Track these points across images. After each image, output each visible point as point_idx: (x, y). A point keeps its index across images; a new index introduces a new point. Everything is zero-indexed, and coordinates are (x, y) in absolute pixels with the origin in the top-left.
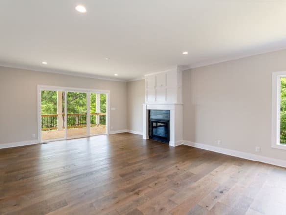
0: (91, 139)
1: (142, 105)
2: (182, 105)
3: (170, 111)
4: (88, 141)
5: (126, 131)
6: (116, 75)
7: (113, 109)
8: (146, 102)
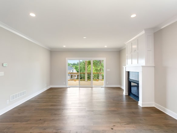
0: (93, 88)
1: (123, 68)
2: (154, 67)
3: (138, 72)
4: (92, 90)
5: (119, 87)
6: (106, 46)
7: (108, 70)
8: (126, 65)
